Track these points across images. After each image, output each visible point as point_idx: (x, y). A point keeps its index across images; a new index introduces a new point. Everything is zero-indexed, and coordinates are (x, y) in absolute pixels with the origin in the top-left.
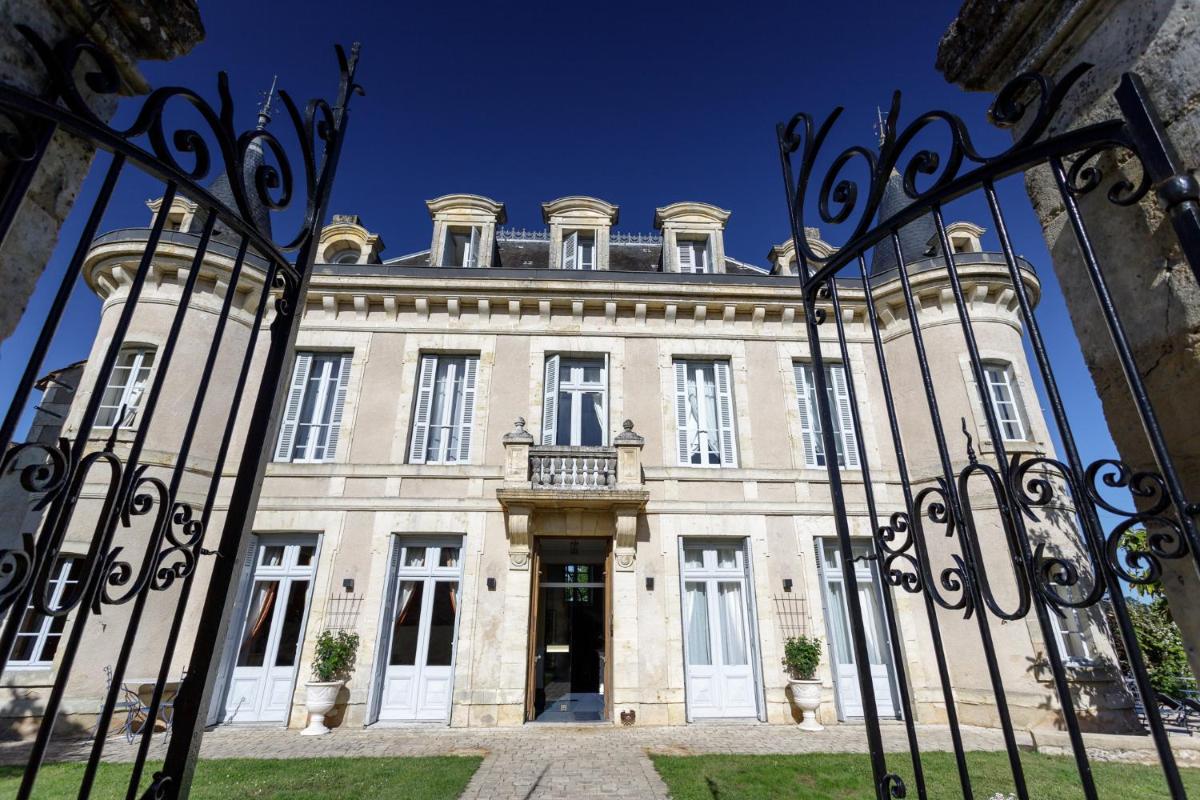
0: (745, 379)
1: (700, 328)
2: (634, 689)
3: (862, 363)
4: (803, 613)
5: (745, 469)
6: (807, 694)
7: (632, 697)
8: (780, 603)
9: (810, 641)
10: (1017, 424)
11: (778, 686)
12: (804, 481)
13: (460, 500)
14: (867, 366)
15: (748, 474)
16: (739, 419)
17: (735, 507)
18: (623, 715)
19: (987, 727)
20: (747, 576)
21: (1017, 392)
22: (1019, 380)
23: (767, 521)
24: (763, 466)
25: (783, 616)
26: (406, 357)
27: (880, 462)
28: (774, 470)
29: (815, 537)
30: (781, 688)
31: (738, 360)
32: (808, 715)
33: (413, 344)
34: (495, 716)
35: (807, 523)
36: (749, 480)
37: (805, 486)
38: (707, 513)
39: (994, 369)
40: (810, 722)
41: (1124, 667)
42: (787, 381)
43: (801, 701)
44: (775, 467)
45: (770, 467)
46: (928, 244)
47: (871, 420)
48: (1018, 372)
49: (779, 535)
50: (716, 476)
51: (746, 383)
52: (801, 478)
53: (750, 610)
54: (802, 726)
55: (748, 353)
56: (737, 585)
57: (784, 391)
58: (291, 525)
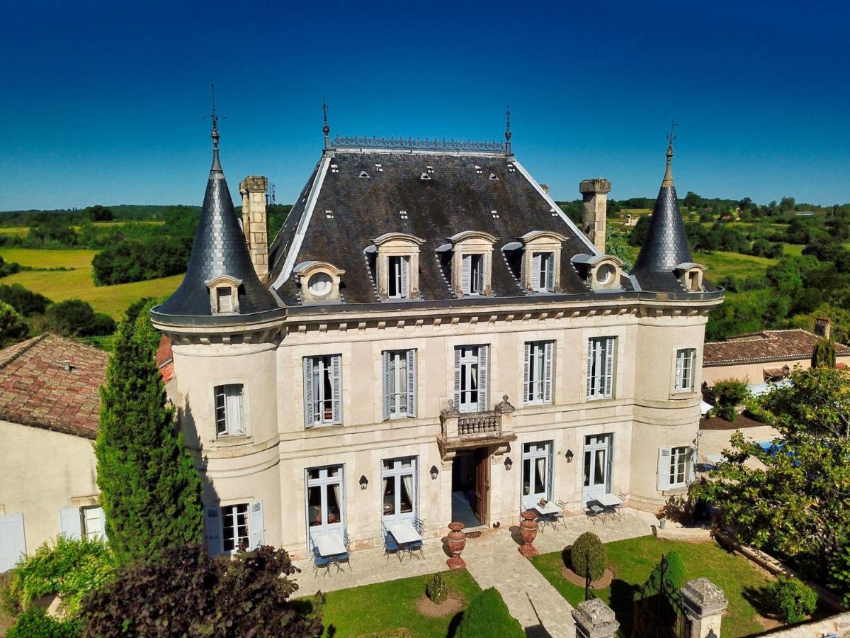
0: (562, 354)
1: (542, 324)
2: (499, 513)
3: (624, 337)
5: (557, 406)
7: (498, 517)
13: (415, 438)
15: (558, 409)
16: (557, 378)
17: (550, 427)
18: (494, 525)
19: (638, 509)
20: (551, 456)
21: (694, 363)
22: (697, 358)
23: (565, 431)
24: (565, 403)
26: (374, 357)
27: (621, 394)
28: (571, 405)
29: (584, 436)
31: (559, 342)
33: (378, 348)
34: (439, 533)
35: (582, 430)
36: (558, 412)
37: (584, 411)
38: (536, 431)
41: (722, 485)
42: (584, 353)
44: (571, 403)
45: (569, 403)
47: (622, 372)
48: (697, 354)
49: (568, 437)
50: (543, 411)
51: (562, 356)
52: (583, 408)
53: (550, 471)
55: (566, 337)
57: (582, 359)
58: (328, 462)
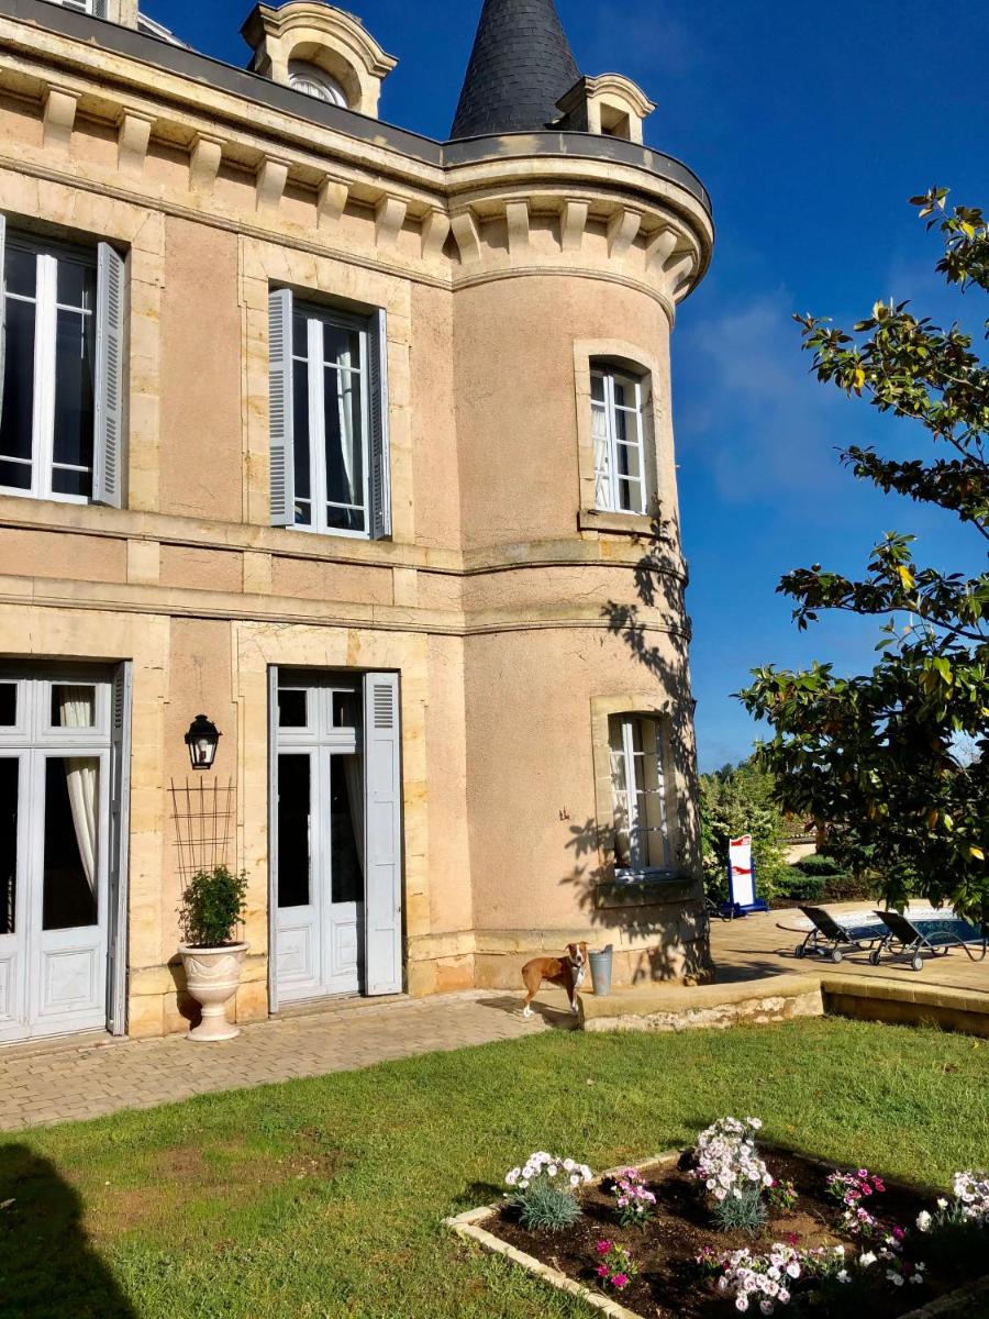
0: (157, 308)
1: (56, 155)
3: (408, 323)
4: (228, 816)
5: (136, 511)
6: (216, 973)
8: (181, 796)
9: (234, 871)
10: (638, 484)
11: (160, 963)
12: (262, 551)
14: (415, 332)
15: (142, 525)
16: (134, 395)
17: (103, 594)
20: (117, 743)
22: (656, 404)
23: (173, 630)
24: (176, 510)
25: (183, 822)
27: (412, 526)
28: (202, 522)
29: (269, 665)
30: (163, 966)
31: (147, 258)
32: (211, 1012)
35: (258, 638)
36: (143, 538)
37: (265, 560)
38: (34, 604)
39: (624, 380)
40: (216, 1027)
42: (254, 331)
43: (199, 988)
44: (204, 514)
45: (193, 513)
46: (558, 105)
47: (408, 444)
49: (197, 661)
50: (64, 520)
51: (159, 316)
52: (257, 544)
53: (115, 813)
54: (200, 1034)
55: (172, 248)
56: (93, 763)
57: (244, 352)
